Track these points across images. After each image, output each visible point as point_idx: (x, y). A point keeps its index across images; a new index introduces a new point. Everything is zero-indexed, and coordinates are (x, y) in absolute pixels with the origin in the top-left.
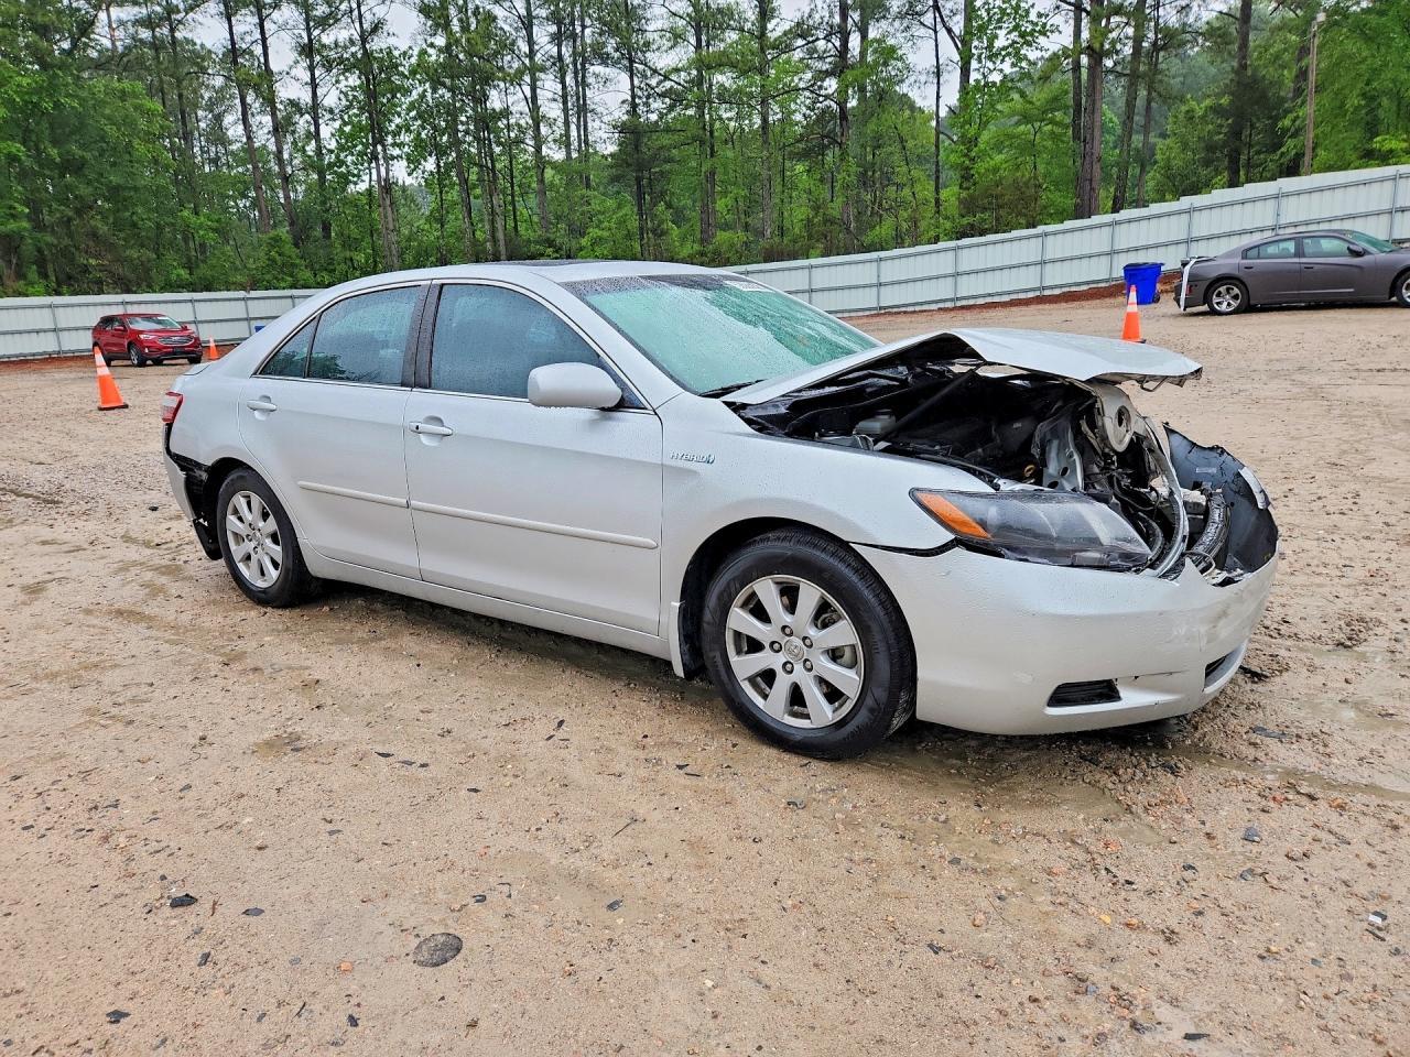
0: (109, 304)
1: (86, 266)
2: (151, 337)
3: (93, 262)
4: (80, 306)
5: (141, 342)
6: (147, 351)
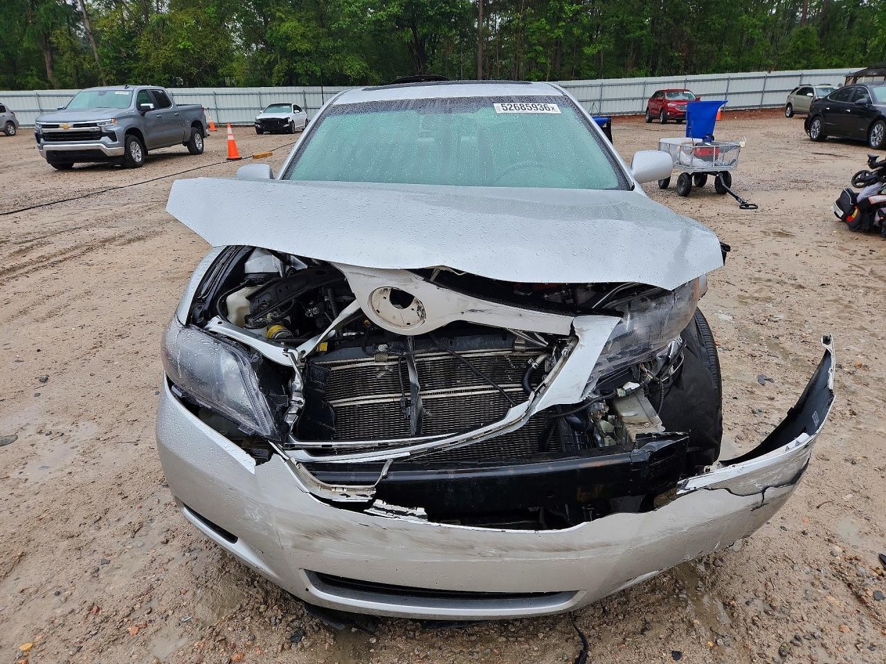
0: (660, 83)
1: (672, 57)
2: (674, 105)
3: (676, 54)
4: (634, 84)
5: (668, 107)
6: (669, 114)
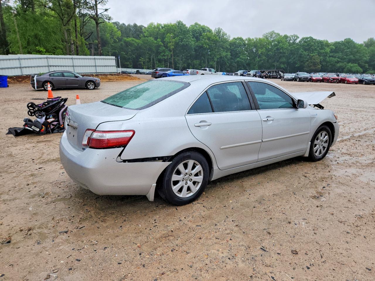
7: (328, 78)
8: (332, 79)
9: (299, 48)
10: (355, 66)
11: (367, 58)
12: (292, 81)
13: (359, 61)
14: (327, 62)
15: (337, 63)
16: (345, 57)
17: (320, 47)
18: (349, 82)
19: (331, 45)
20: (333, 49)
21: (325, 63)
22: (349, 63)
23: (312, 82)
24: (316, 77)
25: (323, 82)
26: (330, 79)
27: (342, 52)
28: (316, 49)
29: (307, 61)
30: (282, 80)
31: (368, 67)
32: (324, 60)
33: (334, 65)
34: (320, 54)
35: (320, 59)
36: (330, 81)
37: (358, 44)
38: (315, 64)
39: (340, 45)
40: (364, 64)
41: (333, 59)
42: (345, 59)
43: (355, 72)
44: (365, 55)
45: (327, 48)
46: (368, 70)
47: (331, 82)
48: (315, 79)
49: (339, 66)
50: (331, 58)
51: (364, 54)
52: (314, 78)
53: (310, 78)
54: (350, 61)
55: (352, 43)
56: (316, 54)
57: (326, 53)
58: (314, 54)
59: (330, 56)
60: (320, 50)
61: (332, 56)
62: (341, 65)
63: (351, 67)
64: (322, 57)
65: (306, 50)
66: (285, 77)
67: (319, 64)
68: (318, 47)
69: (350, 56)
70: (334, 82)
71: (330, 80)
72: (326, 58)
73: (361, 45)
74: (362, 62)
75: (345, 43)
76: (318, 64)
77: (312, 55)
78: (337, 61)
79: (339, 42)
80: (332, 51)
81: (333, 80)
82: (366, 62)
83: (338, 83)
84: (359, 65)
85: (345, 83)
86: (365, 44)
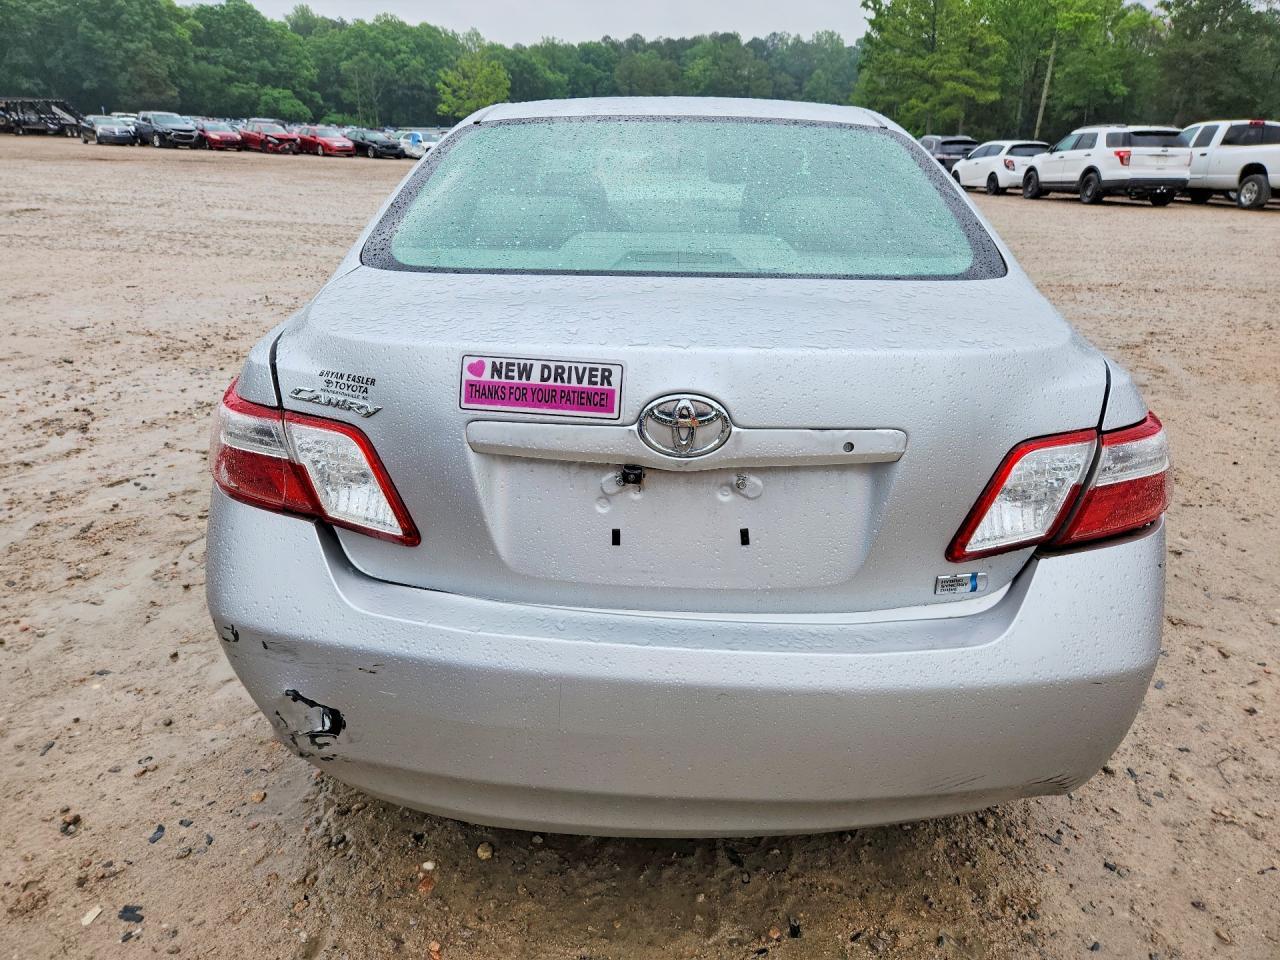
7: (262, 137)
8: (277, 142)
9: (72, 13)
10: (285, 97)
11: (312, 71)
12: (132, 145)
13: (293, 82)
14: (193, 78)
15: (229, 84)
16: (247, 63)
17: (154, 20)
18: (330, 150)
19: (188, 17)
20: (200, 31)
21: (189, 83)
22: (265, 85)
23: (211, 148)
24: (221, 133)
25: (248, 149)
26: (269, 138)
27: (231, 46)
28: (138, 26)
29: (123, 68)
30: (86, 142)
31: (321, 102)
32: (183, 72)
33: (221, 91)
34: (160, 46)
35: (168, 66)
36: (271, 145)
37: (272, 23)
38: (153, 82)
39: (218, 20)
40: (308, 91)
41: (211, 68)
42: (248, 70)
43: (293, 118)
44: (305, 62)
45: (179, 26)
46: (326, 113)
47: (275, 151)
48: (217, 138)
49: (237, 94)
50: (203, 64)
51: (299, 58)
52: (214, 136)
53: (200, 136)
54: (265, 79)
55: (254, 16)
56: (147, 45)
57: (180, 42)
58: (140, 45)
59: (197, 58)
60: (156, 32)
61: (204, 58)
62: (243, 91)
63: (276, 100)
64: (171, 60)
65: (102, 25)
66: (99, 130)
67: (169, 82)
68: (146, 17)
69: (262, 62)
70: (284, 152)
71: (270, 142)
72: (186, 63)
73: (282, 27)
74: (301, 85)
75: (234, 15)
76: (167, 85)
77: (132, 46)
78: (225, 77)
79: (212, 8)
80: (198, 40)
81: (279, 145)
82: (313, 87)
83: (295, 153)
84: (298, 95)
85: (317, 154)
86: (291, 25)
